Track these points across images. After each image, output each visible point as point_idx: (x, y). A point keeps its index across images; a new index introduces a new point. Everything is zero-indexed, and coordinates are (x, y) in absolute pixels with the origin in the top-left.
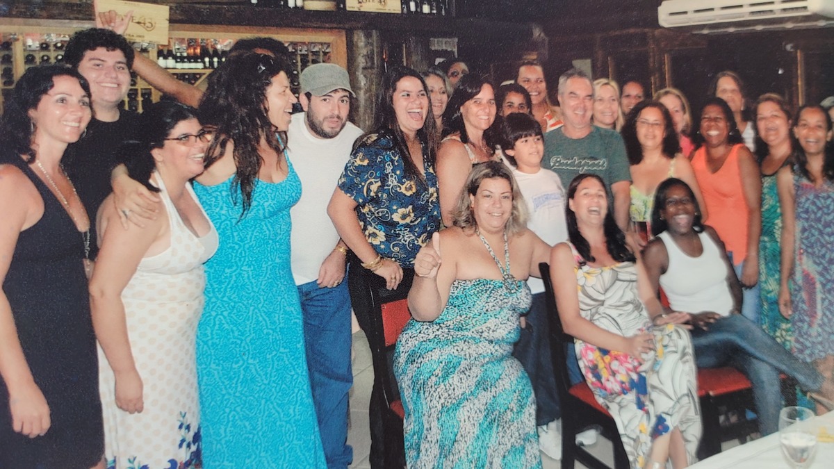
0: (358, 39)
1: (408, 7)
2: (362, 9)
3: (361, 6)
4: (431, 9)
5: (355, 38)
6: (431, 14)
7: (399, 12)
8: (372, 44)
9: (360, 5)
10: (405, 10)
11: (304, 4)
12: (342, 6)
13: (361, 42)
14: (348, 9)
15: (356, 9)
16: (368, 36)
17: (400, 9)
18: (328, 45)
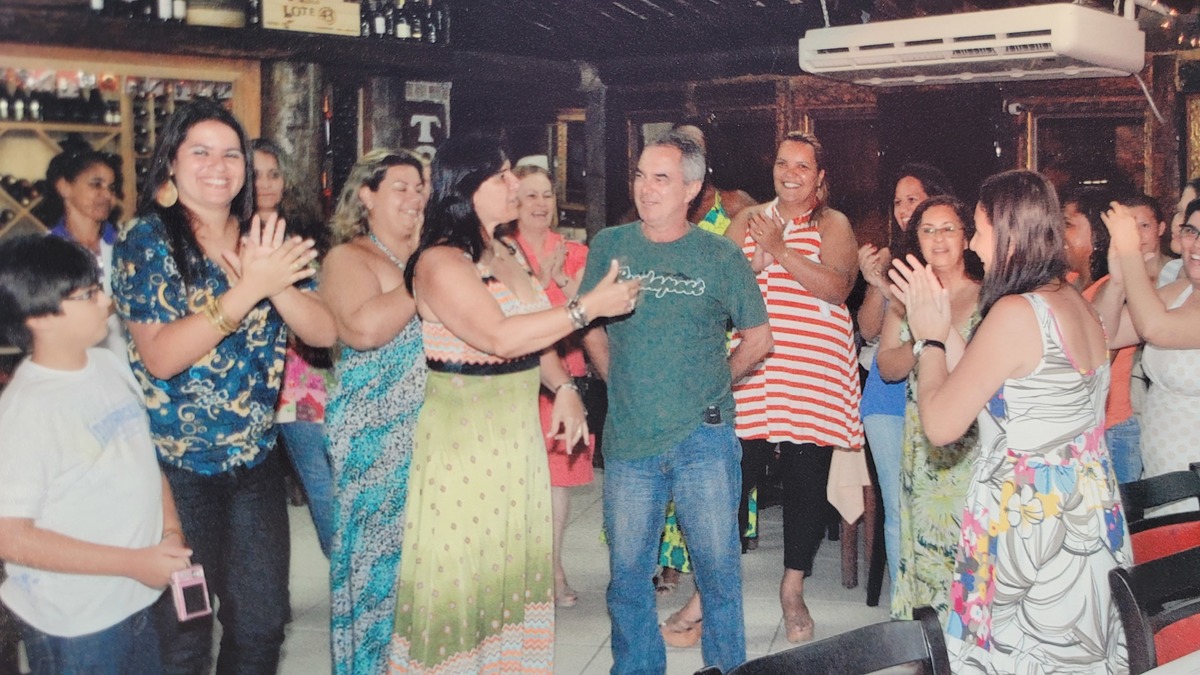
0: (281, 78)
1: (372, 27)
2: (293, 27)
3: (290, 22)
4: (413, 31)
5: (277, 75)
6: (410, 40)
7: (357, 33)
8: (306, 87)
9: (288, 19)
10: (367, 31)
11: (187, 14)
12: (256, 20)
13: (287, 83)
14: (266, 25)
15: (280, 27)
16: (300, 72)
17: (359, 29)
18: (229, 86)
